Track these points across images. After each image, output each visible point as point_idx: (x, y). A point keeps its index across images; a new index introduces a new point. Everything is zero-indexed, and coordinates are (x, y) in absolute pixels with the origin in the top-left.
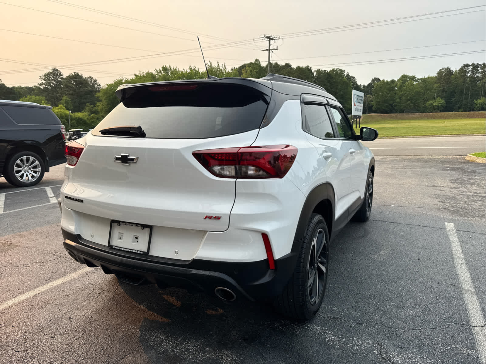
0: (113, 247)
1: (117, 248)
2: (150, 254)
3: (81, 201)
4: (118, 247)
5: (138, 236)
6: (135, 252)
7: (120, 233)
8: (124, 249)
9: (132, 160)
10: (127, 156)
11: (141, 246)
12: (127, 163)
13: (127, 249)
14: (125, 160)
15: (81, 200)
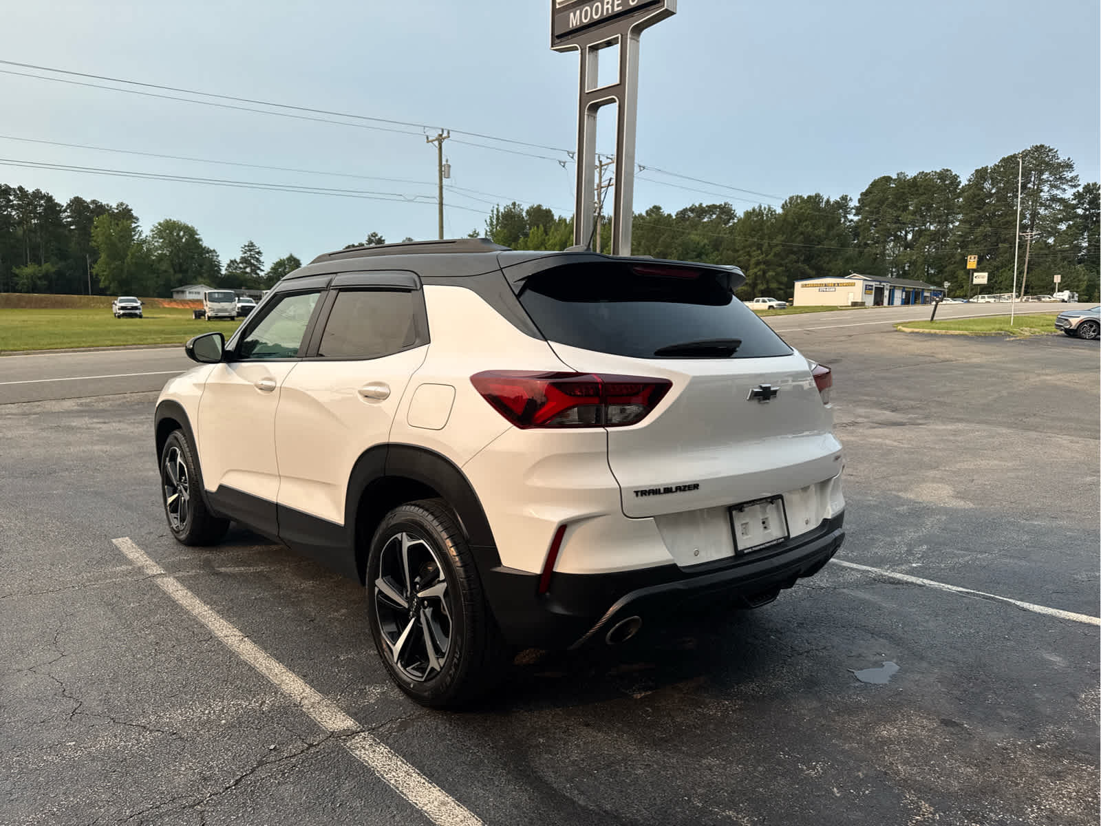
0: (746, 551)
1: (750, 550)
2: (792, 536)
3: (696, 486)
4: (751, 548)
5: (766, 518)
6: (775, 542)
7: (742, 525)
8: (761, 547)
9: (775, 392)
10: (769, 388)
11: (775, 533)
12: (769, 399)
13: (762, 545)
14: (765, 394)
15: (694, 485)
